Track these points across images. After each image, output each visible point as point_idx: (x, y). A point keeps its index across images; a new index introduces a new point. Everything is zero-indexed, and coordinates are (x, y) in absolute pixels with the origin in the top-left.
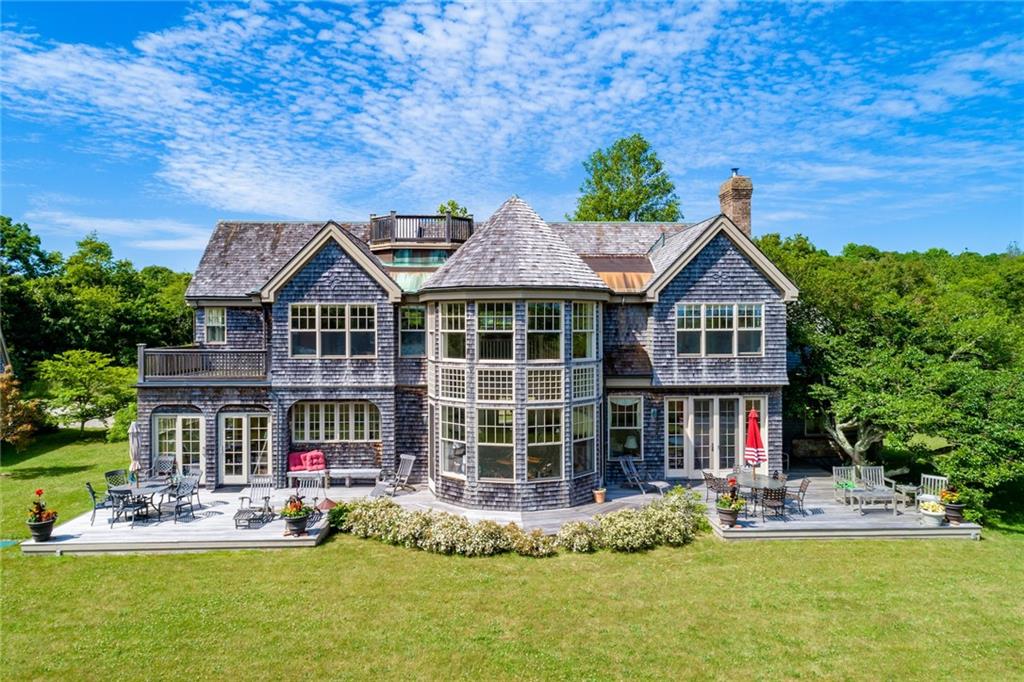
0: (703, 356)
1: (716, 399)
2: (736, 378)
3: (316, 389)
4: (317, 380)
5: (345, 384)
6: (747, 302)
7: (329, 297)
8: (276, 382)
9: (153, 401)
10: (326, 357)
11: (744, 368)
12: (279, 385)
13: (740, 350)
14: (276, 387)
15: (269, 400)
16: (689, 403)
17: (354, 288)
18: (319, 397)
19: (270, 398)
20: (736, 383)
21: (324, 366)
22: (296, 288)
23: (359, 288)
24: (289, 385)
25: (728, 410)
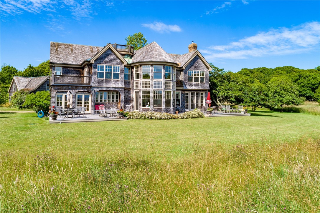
0: (193, 82)
1: (195, 92)
2: (200, 88)
3: (104, 87)
4: (104, 85)
5: (112, 86)
6: (202, 71)
7: (108, 63)
8: (93, 85)
9: (57, 89)
10: (107, 79)
11: (201, 85)
12: (94, 86)
13: (200, 81)
14: (93, 87)
15: (91, 90)
16: (190, 93)
17: (114, 61)
18: (104, 90)
19: (91, 89)
20: (200, 89)
21: (106, 81)
22: (99, 60)
23: (116, 61)
24: (97, 86)
25: (197, 95)
